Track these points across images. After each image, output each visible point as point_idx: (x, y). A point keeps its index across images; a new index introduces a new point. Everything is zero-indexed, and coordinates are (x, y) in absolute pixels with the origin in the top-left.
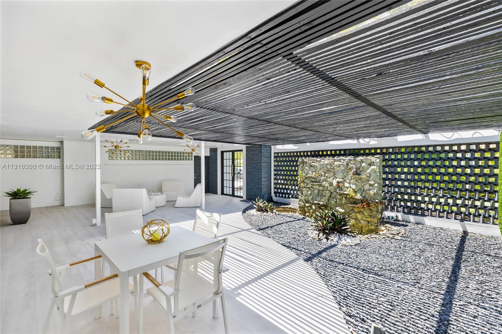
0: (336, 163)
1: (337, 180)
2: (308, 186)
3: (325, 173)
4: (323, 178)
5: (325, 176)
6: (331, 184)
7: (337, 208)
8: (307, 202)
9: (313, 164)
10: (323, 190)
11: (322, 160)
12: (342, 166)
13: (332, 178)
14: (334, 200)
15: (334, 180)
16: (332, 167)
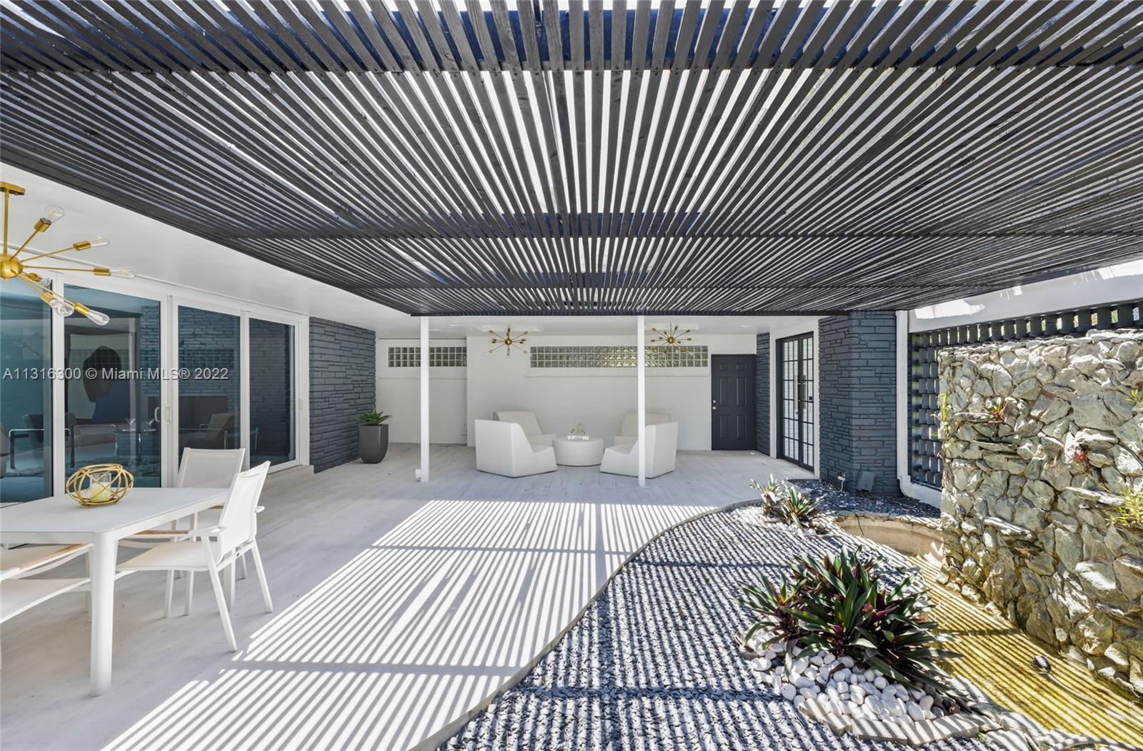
0: (1076, 360)
1: (1079, 435)
2: (968, 455)
3: (1030, 404)
4: (1023, 423)
5: (1030, 417)
6: (1055, 453)
7: (1080, 566)
8: (968, 515)
9: (984, 366)
10: (1023, 477)
11: (1017, 351)
12: (1102, 371)
13: (1059, 427)
14: (1069, 527)
15: (1069, 435)
16: (1057, 380)
